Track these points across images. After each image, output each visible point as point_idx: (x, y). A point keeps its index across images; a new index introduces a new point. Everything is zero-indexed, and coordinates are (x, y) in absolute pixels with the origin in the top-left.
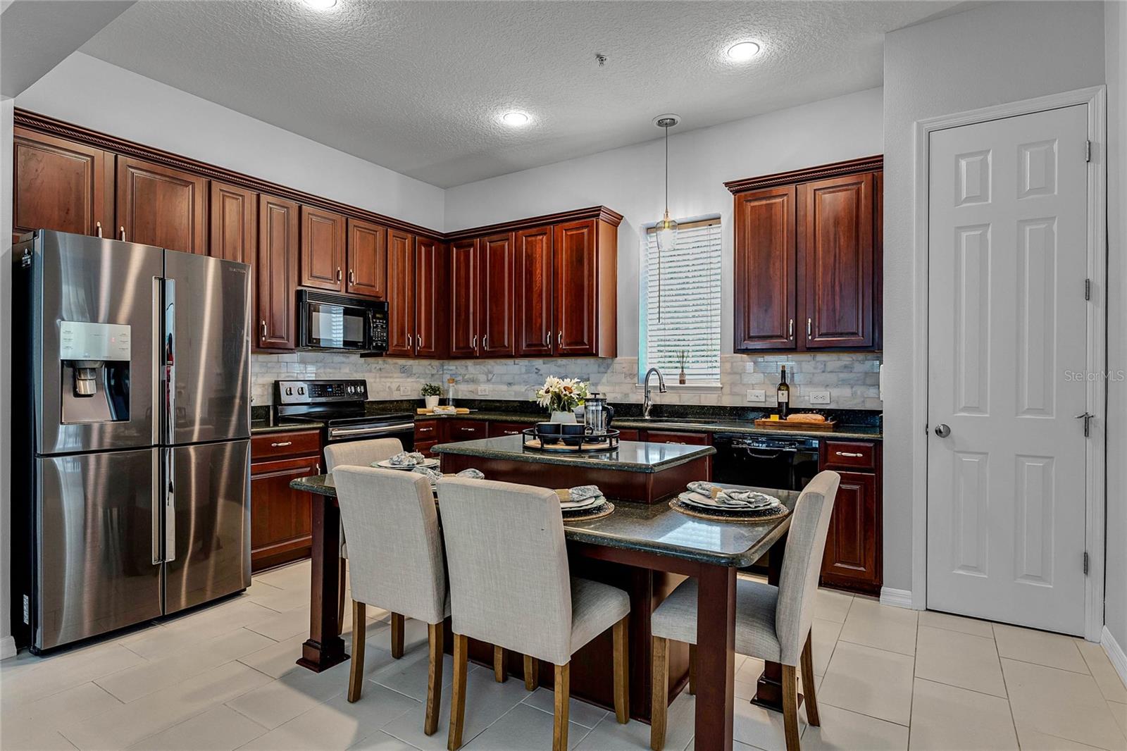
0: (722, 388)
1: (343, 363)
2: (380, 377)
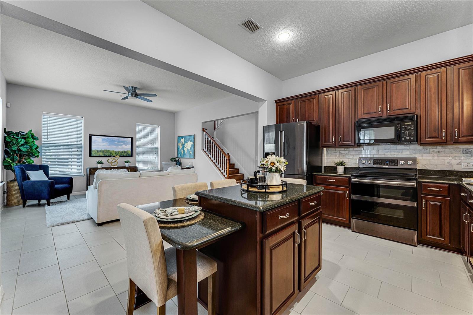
2: (438, 157)
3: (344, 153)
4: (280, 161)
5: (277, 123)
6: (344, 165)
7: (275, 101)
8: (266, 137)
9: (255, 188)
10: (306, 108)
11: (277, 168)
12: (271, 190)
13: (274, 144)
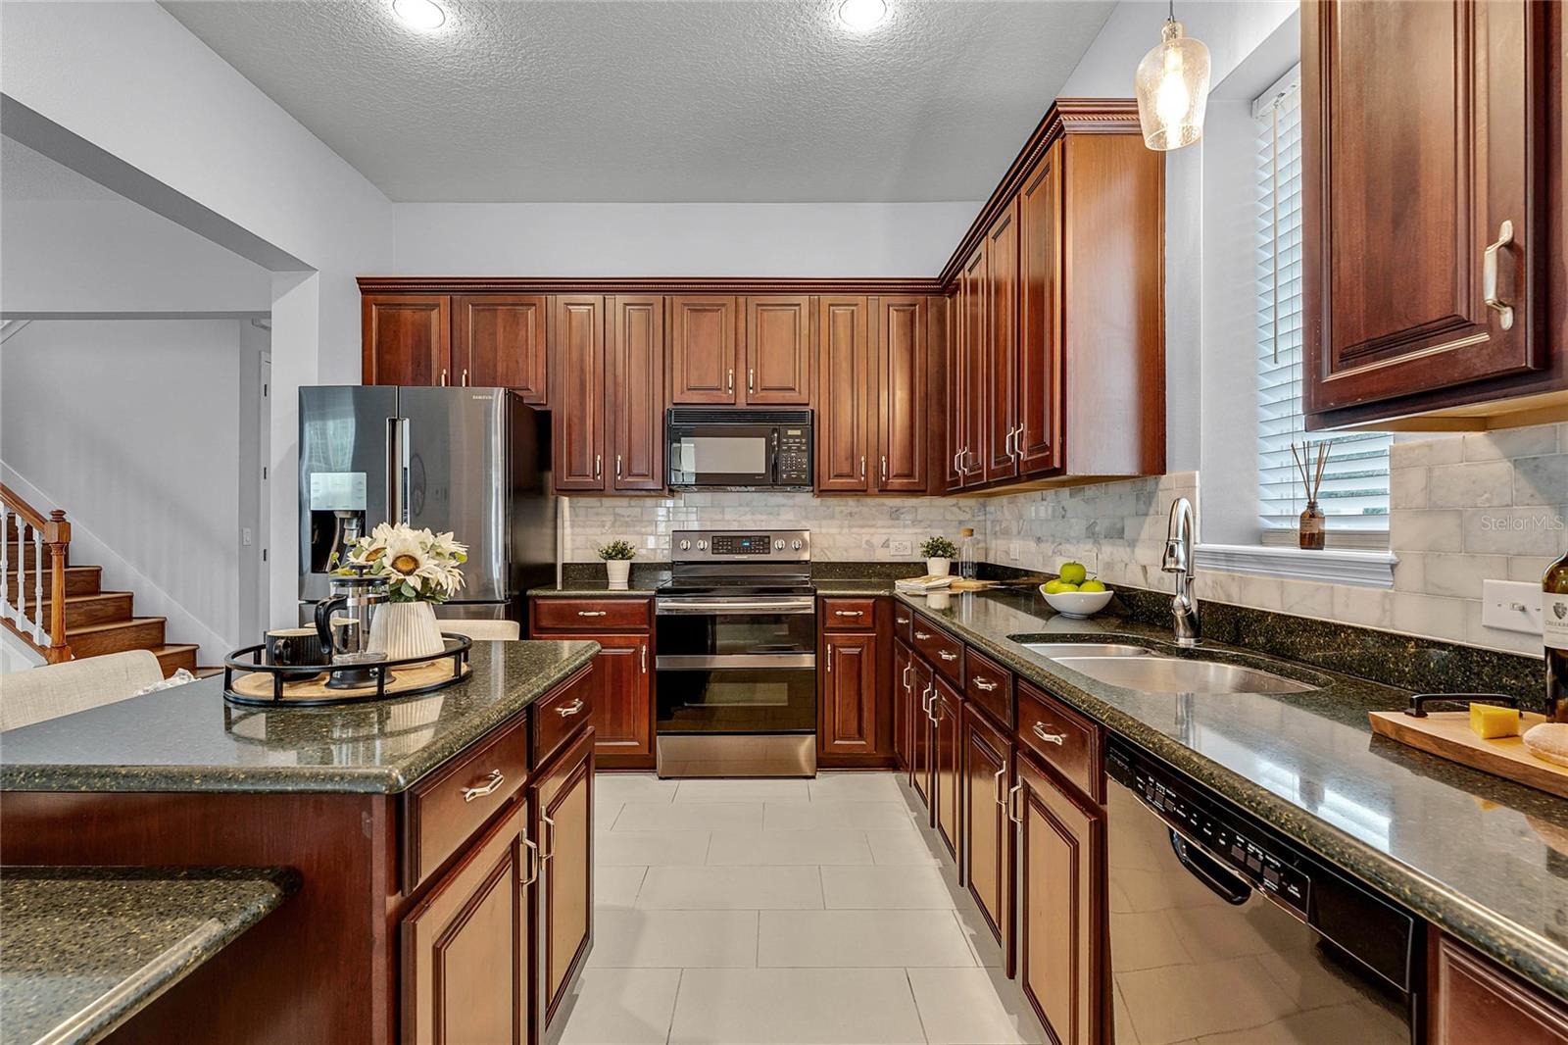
0: (1393, 566)
1: (784, 506)
2: (850, 527)
3: (629, 516)
4: (439, 550)
5: (366, 380)
6: (630, 558)
7: (360, 284)
8: (310, 439)
9: (316, 683)
10: (500, 337)
11: (425, 581)
12: (400, 681)
13: (355, 469)
